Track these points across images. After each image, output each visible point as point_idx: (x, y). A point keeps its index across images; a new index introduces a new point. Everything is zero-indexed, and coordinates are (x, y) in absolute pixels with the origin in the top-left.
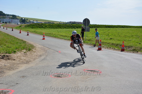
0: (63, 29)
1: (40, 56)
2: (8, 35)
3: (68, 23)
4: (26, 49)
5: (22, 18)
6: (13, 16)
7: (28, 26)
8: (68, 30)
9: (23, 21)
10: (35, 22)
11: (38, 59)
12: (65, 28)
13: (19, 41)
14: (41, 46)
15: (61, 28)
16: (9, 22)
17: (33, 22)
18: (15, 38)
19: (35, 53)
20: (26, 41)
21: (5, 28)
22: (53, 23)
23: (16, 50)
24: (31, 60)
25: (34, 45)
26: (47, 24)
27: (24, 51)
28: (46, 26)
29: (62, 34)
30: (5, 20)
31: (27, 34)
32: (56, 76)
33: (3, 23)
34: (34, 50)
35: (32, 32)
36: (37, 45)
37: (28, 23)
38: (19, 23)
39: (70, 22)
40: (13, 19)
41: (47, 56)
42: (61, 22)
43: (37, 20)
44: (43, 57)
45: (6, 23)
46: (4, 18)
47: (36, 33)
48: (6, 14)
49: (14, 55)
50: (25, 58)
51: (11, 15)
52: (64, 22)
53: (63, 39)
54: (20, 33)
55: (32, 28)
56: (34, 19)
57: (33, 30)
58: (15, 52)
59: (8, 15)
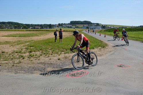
0: (133, 32)
1: (111, 51)
2: (92, 37)
3: (139, 27)
4: (102, 47)
5: (103, 25)
6: (97, 24)
7: (106, 30)
8: (137, 32)
9: (104, 27)
10: (112, 27)
11: (109, 54)
12: (135, 31)
13: (98, 41)
14: (113, 45)
15: (132, 31)
16: (94, 28)
17: (110, 27)
18: (96, 39)
19: (107, 50)
20: (102, 41)
21: (91, 32)
22: (126, 27)
23: (94, 47)
24: (104, 54)
25: (108, 44)
26: (121, 29)
27: (100, 48)
28: (120, 30)
29: (131, 36)
30: (92, 27)
31: (104, 36)
32: (118, 66)
33: (91, 29)
34: (107, 47)
35: (108, 35)
36: (110, 44)
37: (107, 28)
38: (101, 29)
39: (141, 26)
40: (97, 26)
41: (115, 52)
42: (132, 26)
43: (113, 26)
44: (112, 53)
45: (92, 29)
46: (91, 26)
47: (111, 35)
48: (92, 23)
49: (93, 50)
50: (99, 52)
51: (96, 24)
52: (135, 27)
53: (131, 39)
54: (100, 35)
55: (109, 32)
56: (111, 25)
57: (109, 33)
58: (93, 48)
59: (94, 24)
